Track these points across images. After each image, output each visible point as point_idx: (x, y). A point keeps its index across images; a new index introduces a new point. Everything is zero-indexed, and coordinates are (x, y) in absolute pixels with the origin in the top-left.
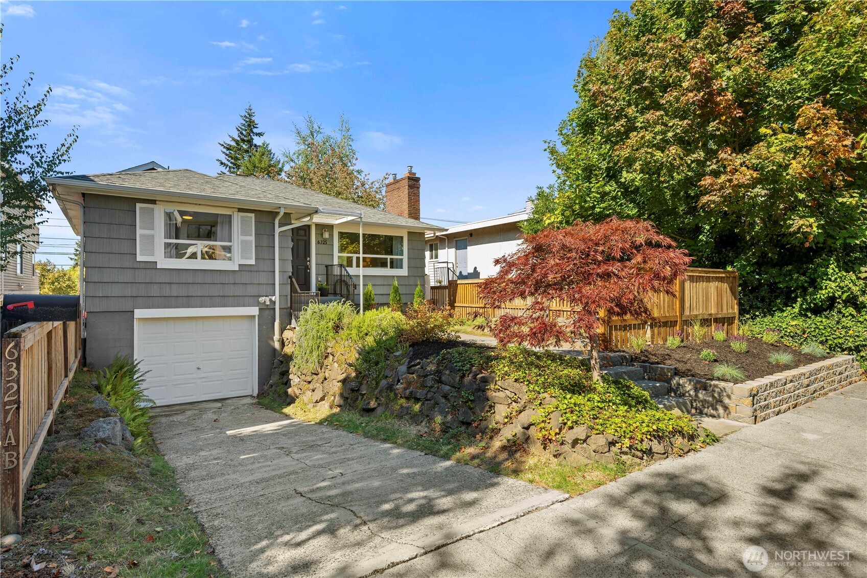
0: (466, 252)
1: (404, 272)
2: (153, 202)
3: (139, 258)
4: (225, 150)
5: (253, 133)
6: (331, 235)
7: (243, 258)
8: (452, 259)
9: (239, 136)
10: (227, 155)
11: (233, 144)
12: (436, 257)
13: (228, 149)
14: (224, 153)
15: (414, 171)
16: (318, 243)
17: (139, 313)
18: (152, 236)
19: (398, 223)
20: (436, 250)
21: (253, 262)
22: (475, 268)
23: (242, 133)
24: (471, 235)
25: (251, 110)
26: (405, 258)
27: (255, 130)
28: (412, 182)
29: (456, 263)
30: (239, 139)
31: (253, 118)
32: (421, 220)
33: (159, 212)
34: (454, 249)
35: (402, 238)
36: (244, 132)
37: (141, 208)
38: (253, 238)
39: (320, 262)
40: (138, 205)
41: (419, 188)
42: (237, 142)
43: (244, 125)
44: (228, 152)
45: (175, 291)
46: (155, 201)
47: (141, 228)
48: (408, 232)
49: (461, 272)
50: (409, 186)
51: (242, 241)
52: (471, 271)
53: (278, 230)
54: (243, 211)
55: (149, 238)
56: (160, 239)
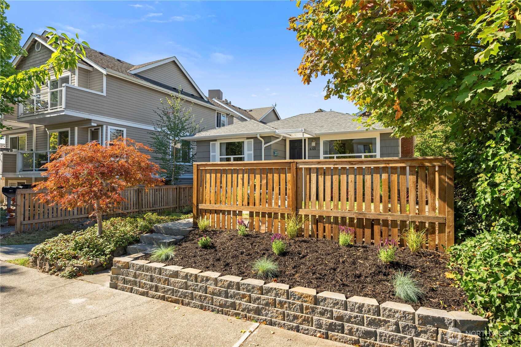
2: (216, 140)
6: (318, 144)
16: (310, 149)
26: (378, 154)
33: (217, 144)
35: (375, 139)
37: (212, 144)
38: (252, 152)
48: (381, 134)
51: (248, 154)
53: (264, 146)
54: (248, 138)
55: (214, 156)
56: (218, 157)
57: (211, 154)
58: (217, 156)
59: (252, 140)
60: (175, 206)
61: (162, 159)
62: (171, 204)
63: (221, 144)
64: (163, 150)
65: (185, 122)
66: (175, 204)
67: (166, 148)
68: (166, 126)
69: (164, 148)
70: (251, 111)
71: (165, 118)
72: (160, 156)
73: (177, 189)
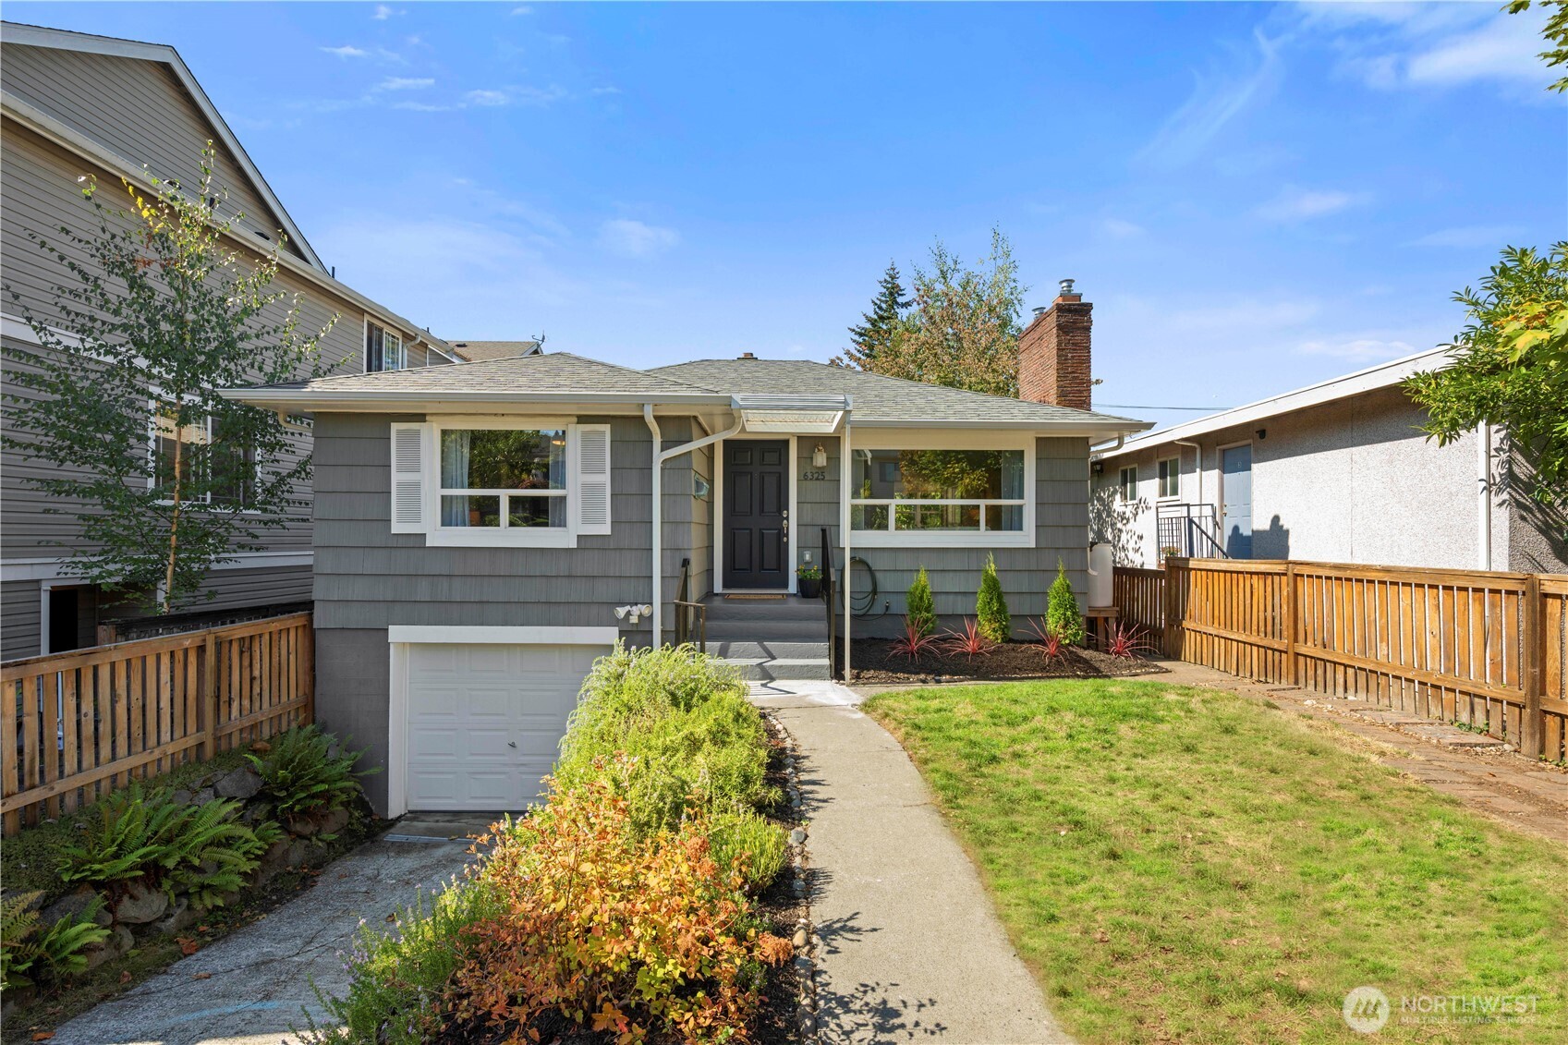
0: (1250, 478)
1: (1026, 537)
2: (421, 418)
3: (396, 528)
4: (857, 338)
5: (897, 303)
6: (834, 460)
7: (586, 521)
8: (1212, 496)
9: (876, 313)
10: (858, 343)
11: (868, 326)
12: (1175, 492)
13: (861, 335)
14: (854, 341)
15: (1076, 289)
16: (803, 478)
17: (397, 633)
18: (417, 485)
19: (1005, 419)
20: (1175, 474)
21: (606, 529)
22: (1276, 519)
23: (880, 308)
24: (1262, 434)
25: (894, 269)
26: (1029, 503)
27: (900, 300)
28: (1070, 317)
29: (1222, 506)
30: (876, 317)
31: (898, 282)
32: (1093, 408)
33: (430, 435)
34: (1216, 472)
35: (1021, 453)
36: (884, 306)
37: (399, 432)
38: (606, 478)
39: (807, 520)
40: (395, 427)
41: (1088, 329)
42: (873, 323)
43: (884, 295)
44: (861, 340)
45: (459, 591)
46: (424, 415)
47: (399, 471)
48: (1038, 440)
49: (1236, 529)
50: (1060, 327)
51: (584, 486)
52: (1261, 523)
53: (659, 457)
54: (583, 419)
55: (413, 489)
56: (432, 492)
57: (396, 477)
58: (425, 488)
59: (606, 428)
60: (191, 741)
61: (100, 490)
62: (166, 737)
63: (444, 433)
64: (104, 445)
65: (241, 321)
66: (192, 727)
67: (122, 438)
68: (125, 327)
69: (109, 437)
70: (464, 346)
71: (117, 287)
72: (85, 474)
73: (201, 649)
